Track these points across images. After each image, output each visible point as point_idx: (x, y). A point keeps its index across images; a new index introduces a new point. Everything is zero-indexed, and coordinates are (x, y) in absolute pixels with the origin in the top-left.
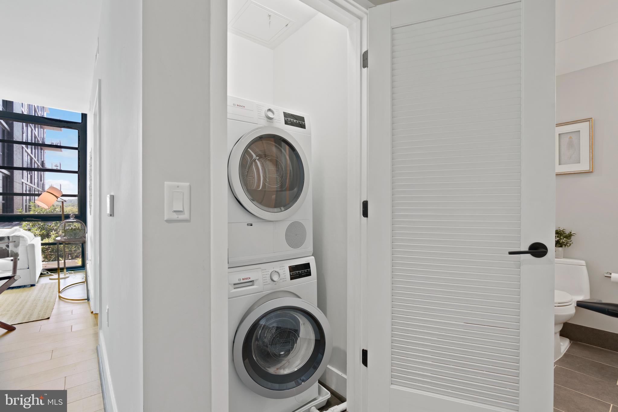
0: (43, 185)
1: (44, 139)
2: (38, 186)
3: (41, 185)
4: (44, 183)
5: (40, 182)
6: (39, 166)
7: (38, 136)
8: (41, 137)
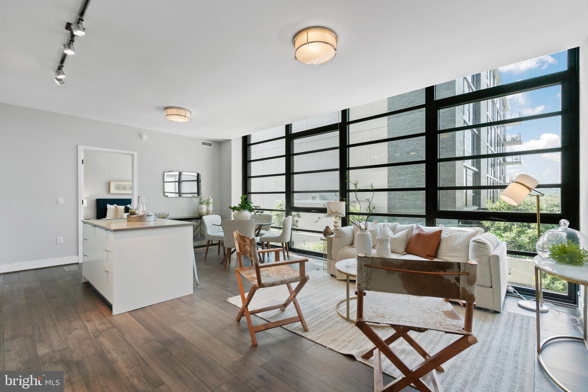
0: (505, 178)
1: (505, 136)
2: (500, 179)
3: (503, 178)
4: (505, 176)
5: (501, 176)
6: (501, 161)
7: (500, 134)
8: (503, 135)
